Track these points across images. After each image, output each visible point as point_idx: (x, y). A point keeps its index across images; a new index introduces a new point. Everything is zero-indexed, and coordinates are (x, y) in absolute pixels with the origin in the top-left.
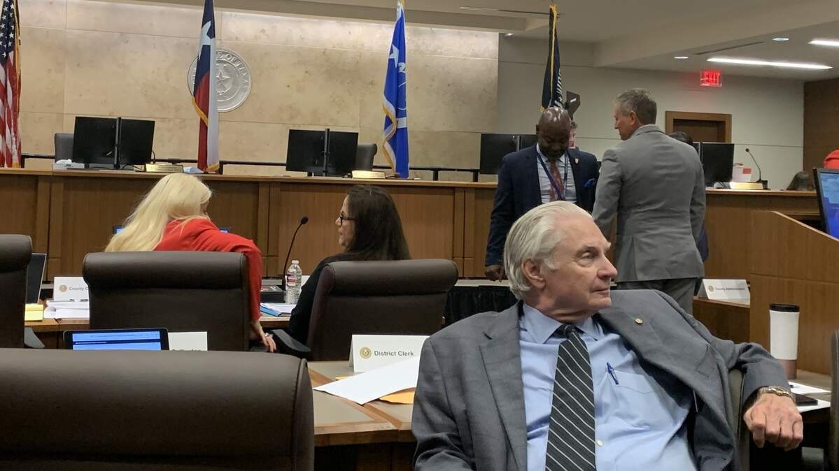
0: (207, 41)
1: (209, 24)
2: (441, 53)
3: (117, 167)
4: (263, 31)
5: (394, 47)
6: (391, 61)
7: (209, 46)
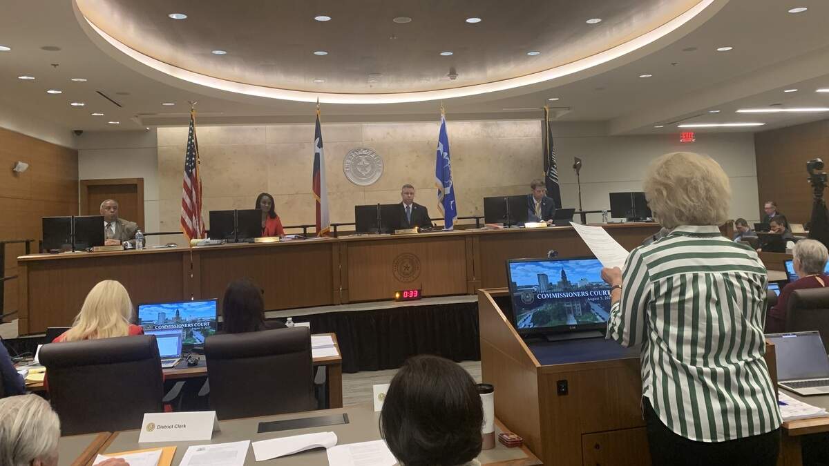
0: (318, 150)
1: (318, 139)
2: (504, 137)
3: (237, 241)
4: (388, 133)
5: (440, 143)
6: (439, 152)
7: (319, 153)
